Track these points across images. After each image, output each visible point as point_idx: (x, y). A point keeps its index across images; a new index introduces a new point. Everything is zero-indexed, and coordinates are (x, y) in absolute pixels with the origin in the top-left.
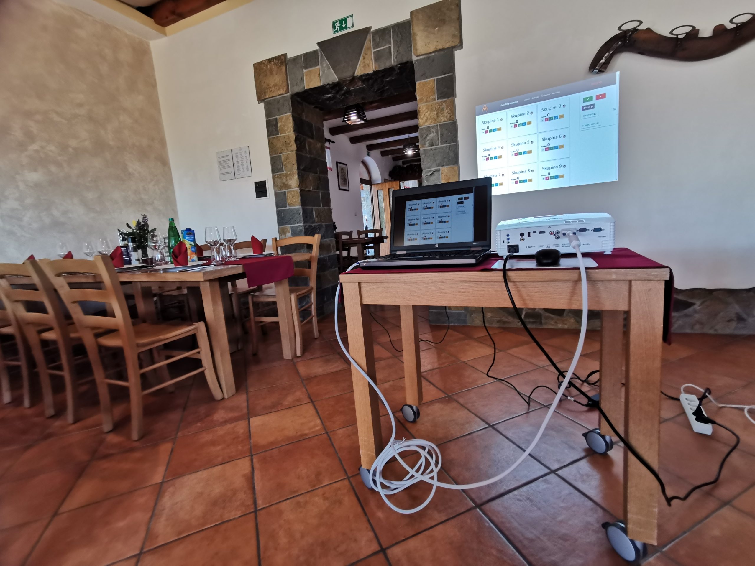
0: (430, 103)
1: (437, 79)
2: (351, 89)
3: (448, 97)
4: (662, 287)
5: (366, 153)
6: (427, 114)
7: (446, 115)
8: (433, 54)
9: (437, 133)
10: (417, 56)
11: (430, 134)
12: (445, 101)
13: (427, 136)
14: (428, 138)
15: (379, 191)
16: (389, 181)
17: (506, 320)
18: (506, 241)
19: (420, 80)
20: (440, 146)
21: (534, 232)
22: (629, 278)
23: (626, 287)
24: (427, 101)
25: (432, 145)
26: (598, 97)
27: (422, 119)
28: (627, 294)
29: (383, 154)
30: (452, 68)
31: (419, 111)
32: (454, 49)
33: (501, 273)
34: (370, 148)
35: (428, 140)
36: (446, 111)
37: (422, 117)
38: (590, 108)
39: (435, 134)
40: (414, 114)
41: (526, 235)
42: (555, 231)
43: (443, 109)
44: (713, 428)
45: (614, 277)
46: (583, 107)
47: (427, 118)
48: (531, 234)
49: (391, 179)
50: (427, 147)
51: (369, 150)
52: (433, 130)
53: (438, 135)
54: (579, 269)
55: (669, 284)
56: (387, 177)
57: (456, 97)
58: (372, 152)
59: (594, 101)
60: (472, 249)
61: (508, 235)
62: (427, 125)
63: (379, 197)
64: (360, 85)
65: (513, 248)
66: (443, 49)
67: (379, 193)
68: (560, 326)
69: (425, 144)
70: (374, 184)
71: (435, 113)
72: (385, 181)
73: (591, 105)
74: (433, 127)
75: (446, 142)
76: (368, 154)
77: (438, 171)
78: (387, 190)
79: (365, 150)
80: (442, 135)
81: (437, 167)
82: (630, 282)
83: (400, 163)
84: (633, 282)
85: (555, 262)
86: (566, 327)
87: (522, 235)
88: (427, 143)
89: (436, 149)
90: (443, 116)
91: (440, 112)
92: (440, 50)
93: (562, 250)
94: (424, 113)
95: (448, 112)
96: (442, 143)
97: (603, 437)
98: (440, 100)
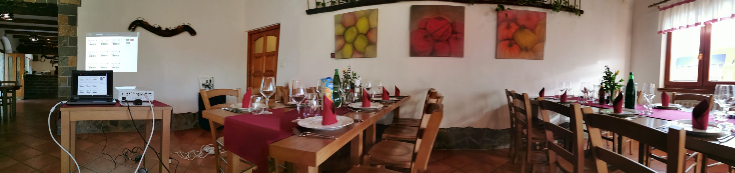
0: (65, 26)
1: (69, 16)
2: (18, 6)
3: (74, 25)
4: (170, 112)
5: (4, 35)
6: (63, 30)
7: (72, 33)
8: (67, 5)
9: (67, 40)
10: (60, 3)
11: (64, 40)
12: (72, 27)
13: (62, 40)
14: (63, 41)
15: (9, 57)
16: (17, 53)
17: (95, 130)
18: (122, 95)
19: (60, 14)
20: (68, 46)
21: (131, 93)
22: (163, 109)
23: (161, 112)
24: (63, 24)
25: (65, 45)
26: (131, 40)
27: (60, 32)
28: (162, 114)
29: (14, 37)
30: (76, 14)
31: (59, 28)
32: (77, 6)
33: (127, 107)
34: (7, 32)
35: (63, 42)
36: (72, 31)
37: (60, 31)
38: (129, 43)
39: (66, 40)
40: (56, 29)
41: (129, 93)
42: (138, 93)
43: (71, 30)
44: (172, 160)
45: (159, 109)
46: (126, 42)
47: (63, 32)
48: (130, 93)
49: (17, 52)
50: (62, 45)
51: (6, 33)
52: (65, 38)
53: (68, 41)
54: (150, 106)
55: (172, 111)
56: (15, 50)
57: (77, 26)
58: (8, 35)
59: (130, 41)
60: (107, 98)
61: (122, 93)
62: (62, 35)
63: (9, 61)
64: (24, 6)
65: (124, 98)
66: (73, 4)
67: (9, 59)
68: (116, 131)
69: (61, 44)
70: (7, 53)
71: (67, 31)
72: (14, 52)
73: (129, 42)
74: (65, 37)
75: (72, 45)
76: (5, 36)
77: (67, 58)
78: (16, 58)
79: (4, 33)
80: (70, 42)
81: (67, 56)
82: (163, 110)
83: (23, 43)
84: (164, 110)
85: (141, 104)
86: (118, 131)
87: (127, 93)
88: (62, 43)
89: (66, 47)
90: (71, 33)
91: (69, 31)
92: (71, 4)
93: (143, 100)
94: (61, 29)
95: (73, 32)
96: (70, 45)
97: (145, 170)
98: (70, 26)
